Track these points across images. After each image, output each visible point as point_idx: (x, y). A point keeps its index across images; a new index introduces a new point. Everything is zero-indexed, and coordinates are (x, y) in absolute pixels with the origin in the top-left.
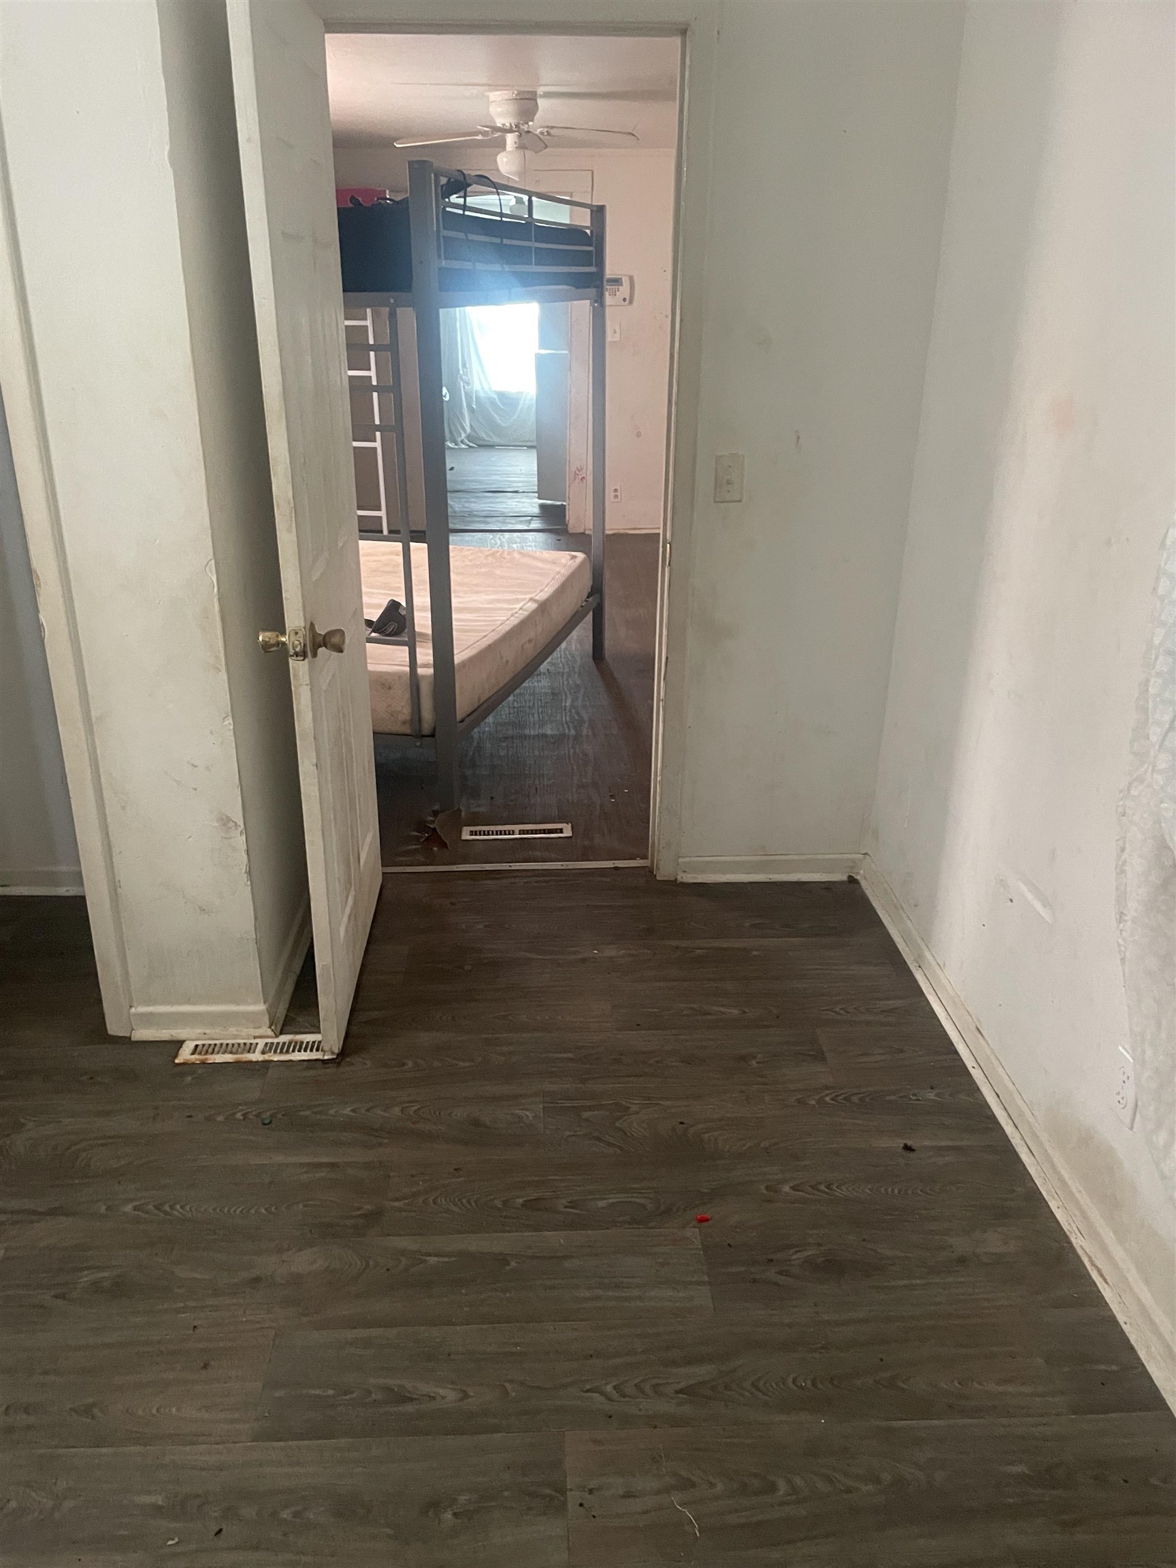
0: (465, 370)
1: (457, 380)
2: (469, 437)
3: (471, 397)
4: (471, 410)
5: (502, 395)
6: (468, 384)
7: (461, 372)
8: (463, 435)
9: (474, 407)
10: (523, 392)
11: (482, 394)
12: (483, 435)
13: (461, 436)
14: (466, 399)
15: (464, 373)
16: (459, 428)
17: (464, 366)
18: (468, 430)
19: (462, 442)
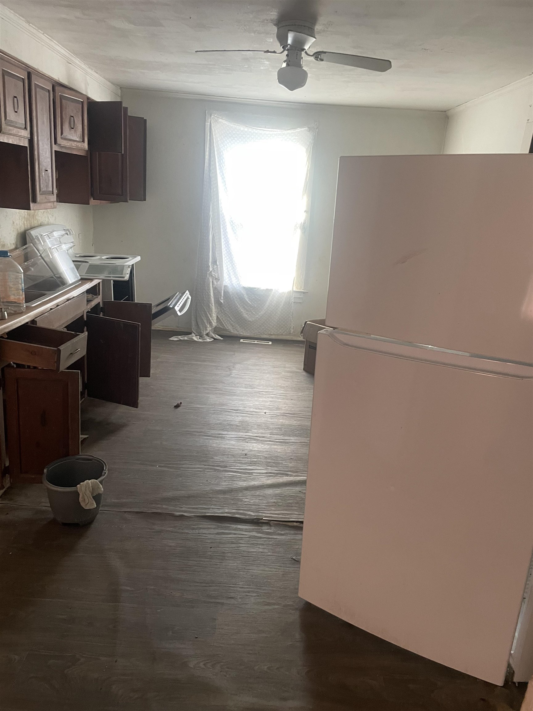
0: (215, 267)
1: (206, 276)
2: (216, 330)
3: (220, 293)
4: (218, 303)
5: (250, 291)
6: (217, 279)
7: (211, 269)
8: (209, 329)
9: (222, 301)
10: (272, 290)
11: (230, 290)
12: (230, 328)
13: (206, 329)
14: (214, 293)
15: (213, 269)
16: (205, 321)
17: (215, 262)
18: (214, 324)
19: (207, 335)
